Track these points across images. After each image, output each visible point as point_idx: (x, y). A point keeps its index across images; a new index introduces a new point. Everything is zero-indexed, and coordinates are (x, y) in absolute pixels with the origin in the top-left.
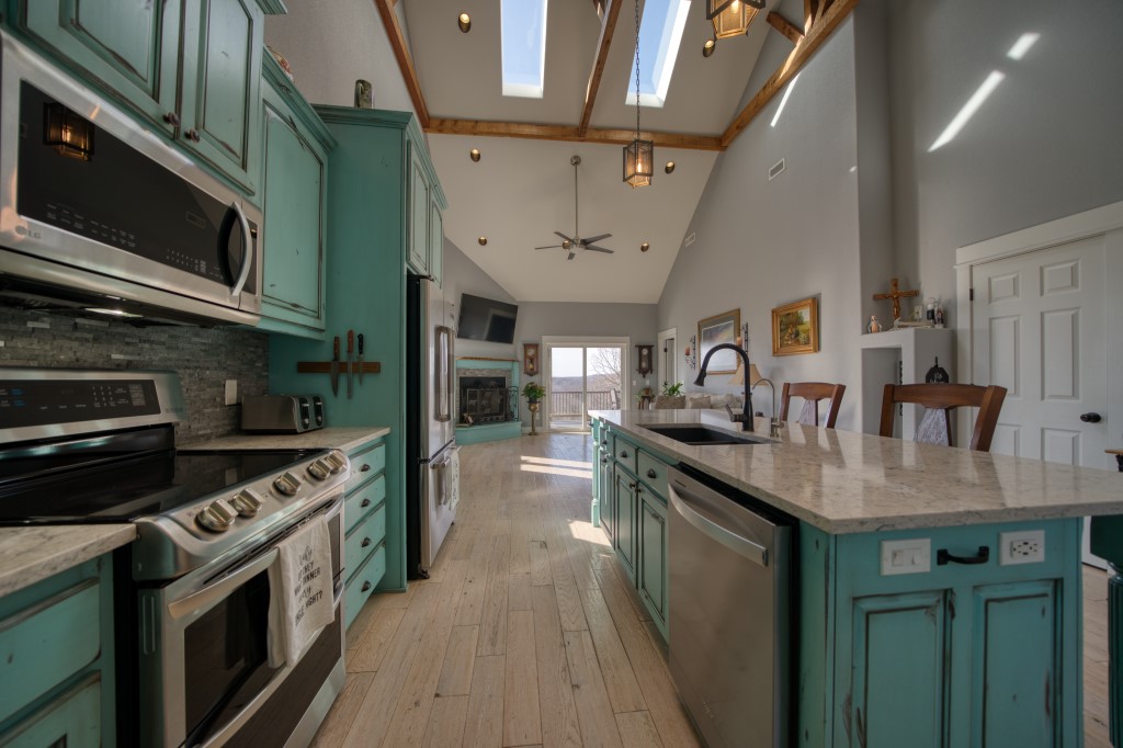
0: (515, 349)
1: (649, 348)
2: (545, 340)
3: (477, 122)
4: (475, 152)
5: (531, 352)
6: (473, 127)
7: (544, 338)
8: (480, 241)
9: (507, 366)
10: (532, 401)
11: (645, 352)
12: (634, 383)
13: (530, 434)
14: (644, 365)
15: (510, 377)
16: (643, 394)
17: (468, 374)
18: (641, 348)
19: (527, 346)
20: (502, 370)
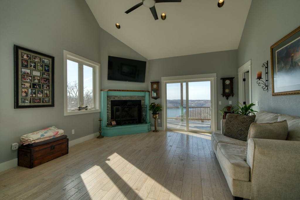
0: (146, 85)
1: (231, 79)
2: (163, 80)
5: (155, 86)
7: (162, 78)
8: (117, 26)
9: (142, 94)
10: (154, 113)
11: (228, 82)
12: (220, 103)
13: (154, 131)
14: (227, 91)
15: (144, 100)
16: (226, 110)
17: (116, 99)
18: (224, 80)
19: (153, 83)
20: (138, 96)
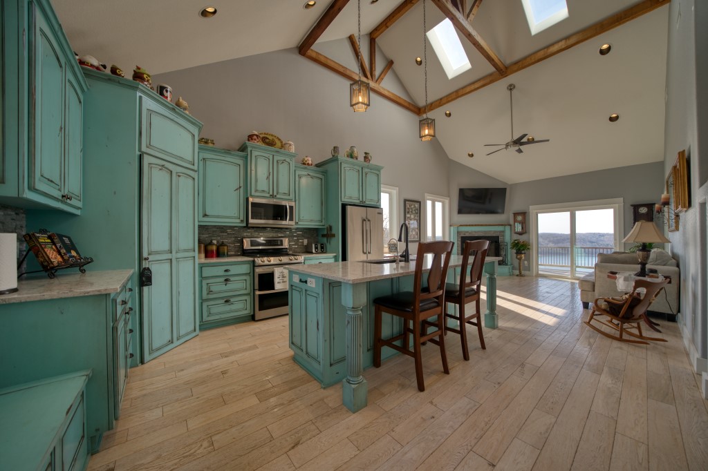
0: (506, 217)
1: (650, 206)
2: (532, 209)
3: (441, 99)
4: (448, 112)
5: (520, 218)
6: (440, 103)
7: (530, 207)
8: (469, 155)
9: (501, 228)
10: (519, 252)
11: (643, 210)
13: (517, 276)
15: (503, 236)
17: (467, 235)
18: (636, 207)
19: (516, 214)
20: (495, 232)
